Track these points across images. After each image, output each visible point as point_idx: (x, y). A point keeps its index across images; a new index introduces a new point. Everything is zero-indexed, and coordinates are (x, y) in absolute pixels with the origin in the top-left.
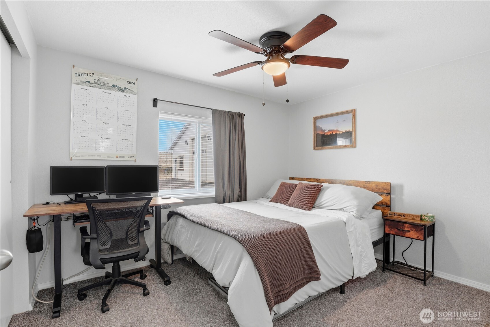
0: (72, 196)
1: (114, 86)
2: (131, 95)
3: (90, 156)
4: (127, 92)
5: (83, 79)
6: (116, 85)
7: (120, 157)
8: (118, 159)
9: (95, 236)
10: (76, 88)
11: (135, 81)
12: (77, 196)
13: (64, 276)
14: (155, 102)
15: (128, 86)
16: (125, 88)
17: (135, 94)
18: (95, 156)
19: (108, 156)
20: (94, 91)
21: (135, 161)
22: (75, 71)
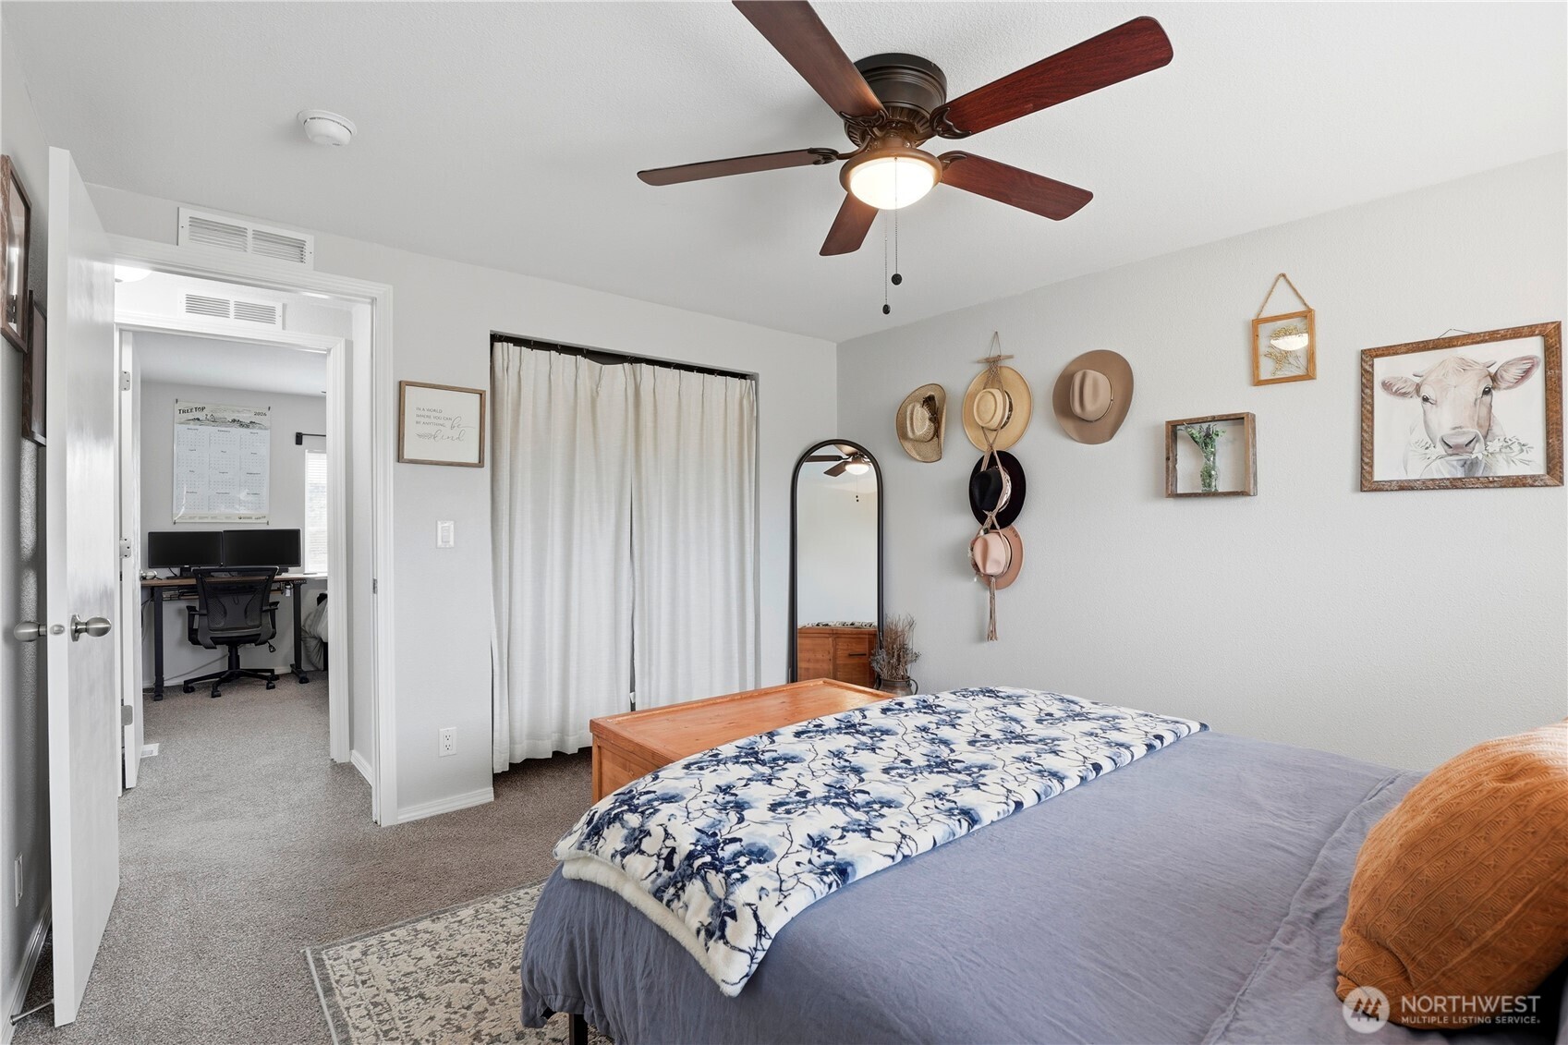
0: (177, 571)
1: (234, 421)
2: (259, 431)
3: (200, 518)
4: (254, 427)
5: (191, 416)
6: (237, 419)
7: (244, 518)
8: (241, 521)
9: (205, 612)
10: (180, 429)
11: (265, 411)
12: (182, 570)
13: (166, 676)
14: (299, 439)
15: (256, 419)
16: (251, 422)
17: (266, 429)
18: (207, 517)
19: (227, 518)
20: (208, 430)
21: (268, 523)
22: (178, 407)
